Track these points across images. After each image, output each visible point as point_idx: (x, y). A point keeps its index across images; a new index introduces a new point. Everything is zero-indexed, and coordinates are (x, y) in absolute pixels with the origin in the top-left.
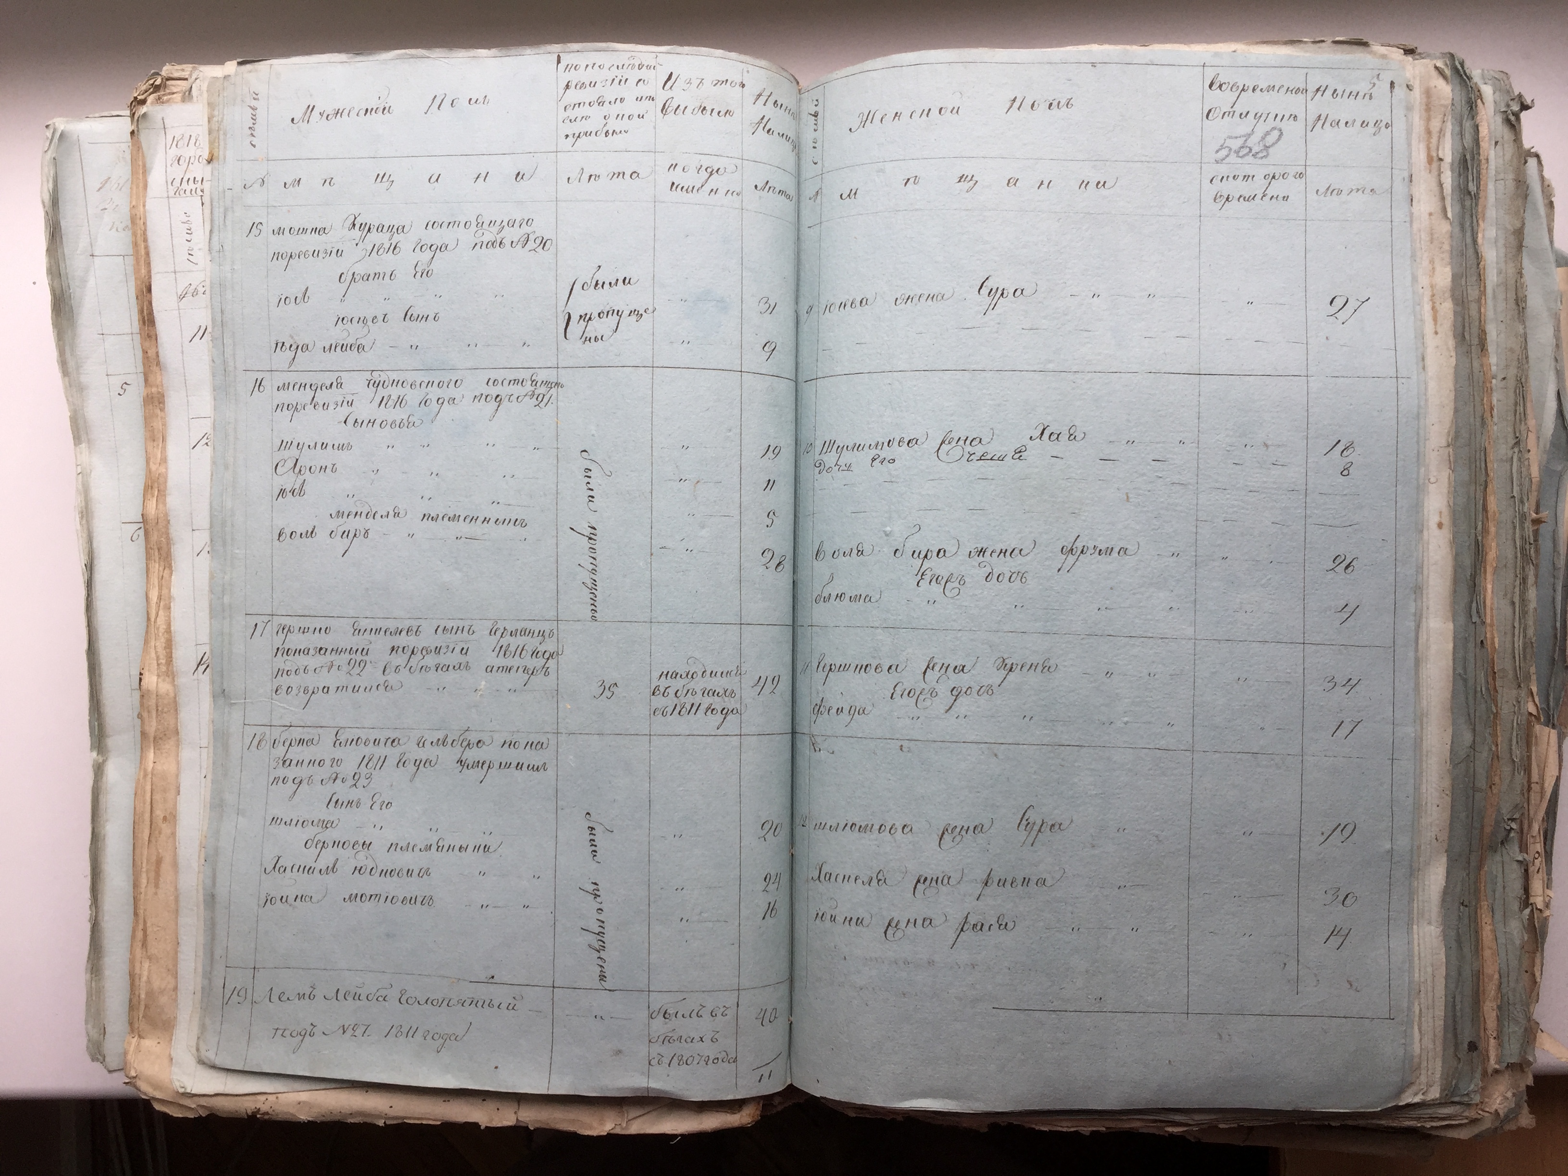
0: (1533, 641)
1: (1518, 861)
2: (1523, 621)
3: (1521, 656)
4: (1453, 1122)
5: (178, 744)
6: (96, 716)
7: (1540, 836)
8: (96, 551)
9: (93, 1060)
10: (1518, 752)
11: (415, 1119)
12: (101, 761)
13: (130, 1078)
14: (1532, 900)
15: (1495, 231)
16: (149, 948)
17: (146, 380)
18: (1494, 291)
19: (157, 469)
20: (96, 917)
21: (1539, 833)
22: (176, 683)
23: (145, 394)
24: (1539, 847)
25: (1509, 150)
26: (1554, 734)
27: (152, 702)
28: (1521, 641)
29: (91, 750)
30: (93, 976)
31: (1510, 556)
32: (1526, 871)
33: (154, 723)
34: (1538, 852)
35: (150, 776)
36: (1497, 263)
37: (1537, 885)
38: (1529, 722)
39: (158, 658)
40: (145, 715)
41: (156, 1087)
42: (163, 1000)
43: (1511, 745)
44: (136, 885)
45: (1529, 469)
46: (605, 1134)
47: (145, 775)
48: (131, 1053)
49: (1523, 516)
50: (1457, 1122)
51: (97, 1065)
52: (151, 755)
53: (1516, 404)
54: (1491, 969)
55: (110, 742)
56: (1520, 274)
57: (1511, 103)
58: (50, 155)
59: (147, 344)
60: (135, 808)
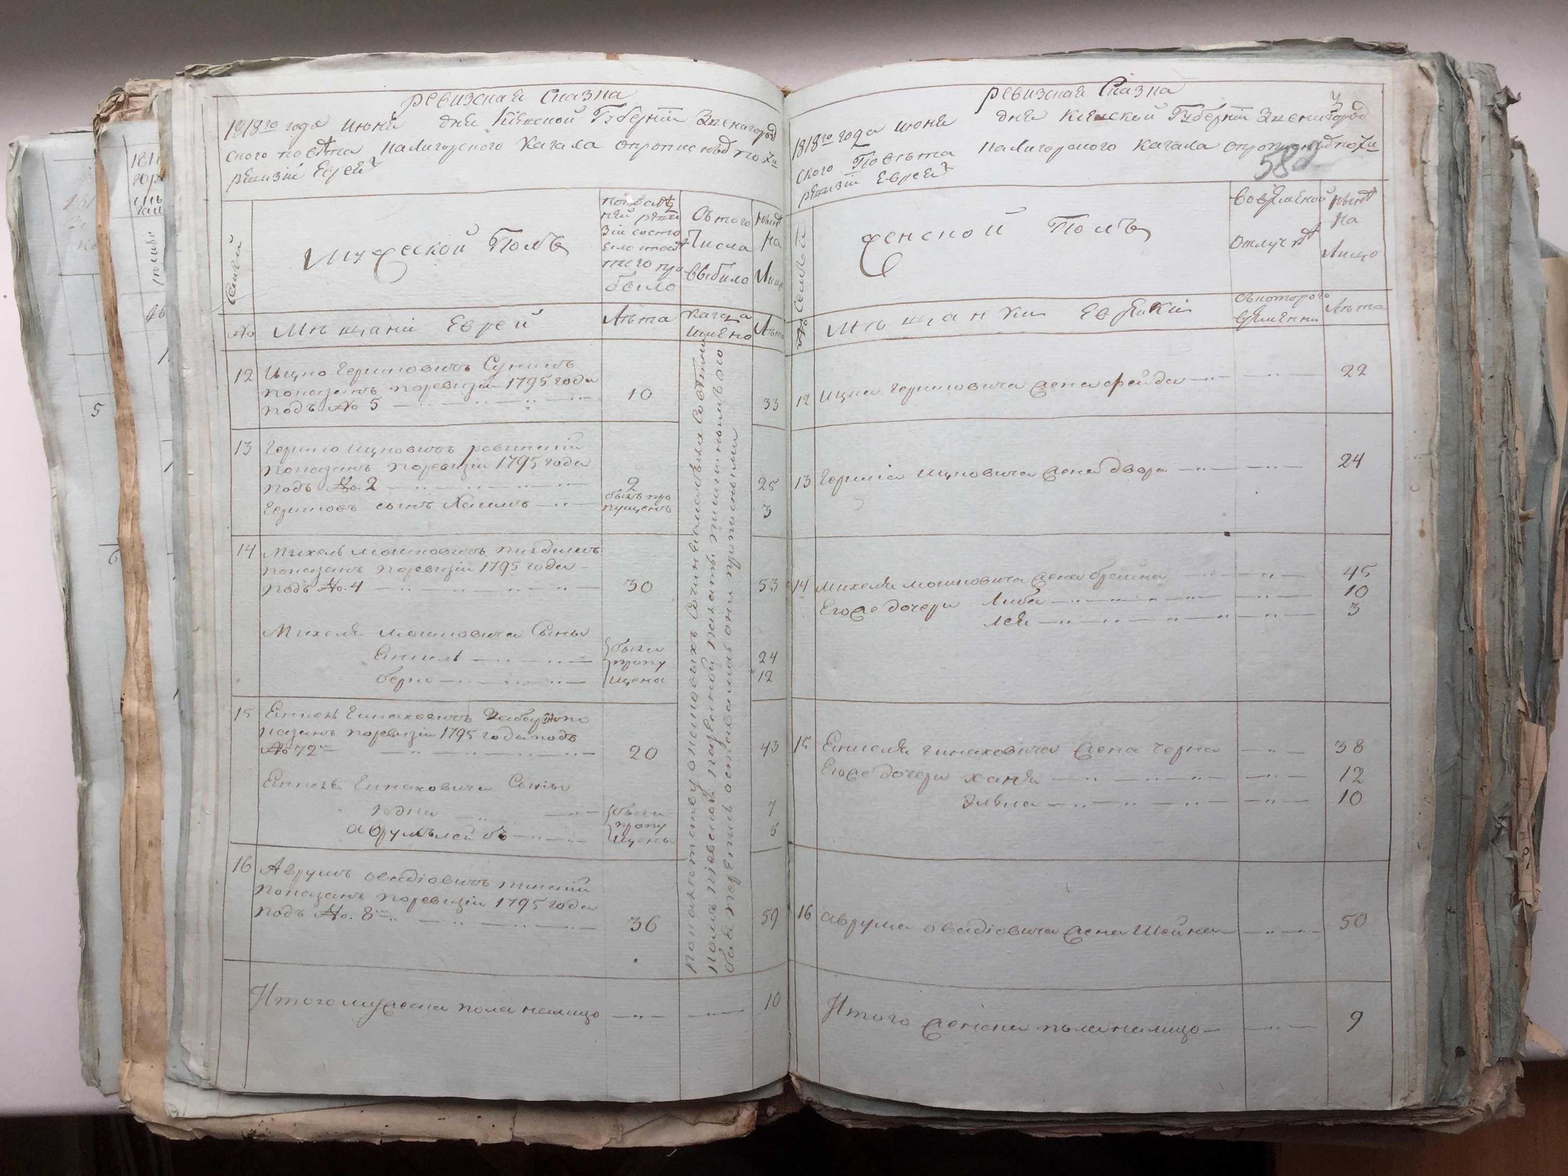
0: (1523, 639)
1: (1509, 859)
2: (1512, 620)
3: (1511, 656)
4: (1446, 1120)
5: (161, 767)
6: (80, 741)
7: (1529, 832)
8: (74, 574)
9: (88, 1085)
10: (1508, 751)
11: (409, 1137)
12: (86, 785)
13: (125, 1103)
14: (1521, 896)
15: (1482, 228)
16: (138, 973)
17: (118, 402)
18: (1481, 287)
19: (132, 492)
20: (86, 942)
21: (1528, 829)
22: (157, 708)
23: (117, 417)
24: (1528, 843)
25: (1496, 144)
26: (1542, 729)
27: (134, 728)
28: (1510, 640)
29: (77, 773)
30: (86, 1000)
31: (1499, 556)
32: (1516, 867)
33: (137, 749)
34: (1527, 848)
35: (134, 801)
36: (1484, 260)
37: (1526, 881)
38: (1518, 719)
39: (138, 683)
40: (128, 740)
41: (152, 1111)
42: (156, 1024)
43: (1501, 745)
44: (124, 910)
45: (1516, 468)
46: (601, 1148)
47: (130, 802)
48: (125, 1079)
49: (1512, 515)
50: (1449, 1120)
51: (93, 1089)
52: (135, 781)
53: (1504, 402)
54: (1482, 968)
55: (94, 766)
56: (1507, 270)
57: (1497, 97)
58: (15, 174)
59: (117, 366)
60: (121, 834)
